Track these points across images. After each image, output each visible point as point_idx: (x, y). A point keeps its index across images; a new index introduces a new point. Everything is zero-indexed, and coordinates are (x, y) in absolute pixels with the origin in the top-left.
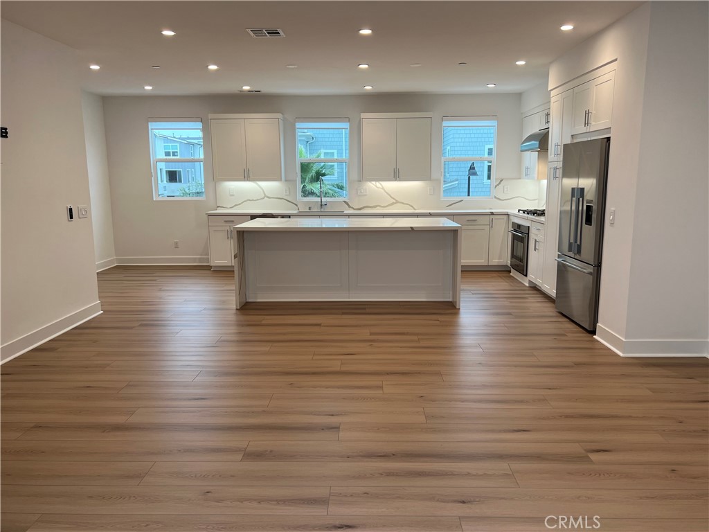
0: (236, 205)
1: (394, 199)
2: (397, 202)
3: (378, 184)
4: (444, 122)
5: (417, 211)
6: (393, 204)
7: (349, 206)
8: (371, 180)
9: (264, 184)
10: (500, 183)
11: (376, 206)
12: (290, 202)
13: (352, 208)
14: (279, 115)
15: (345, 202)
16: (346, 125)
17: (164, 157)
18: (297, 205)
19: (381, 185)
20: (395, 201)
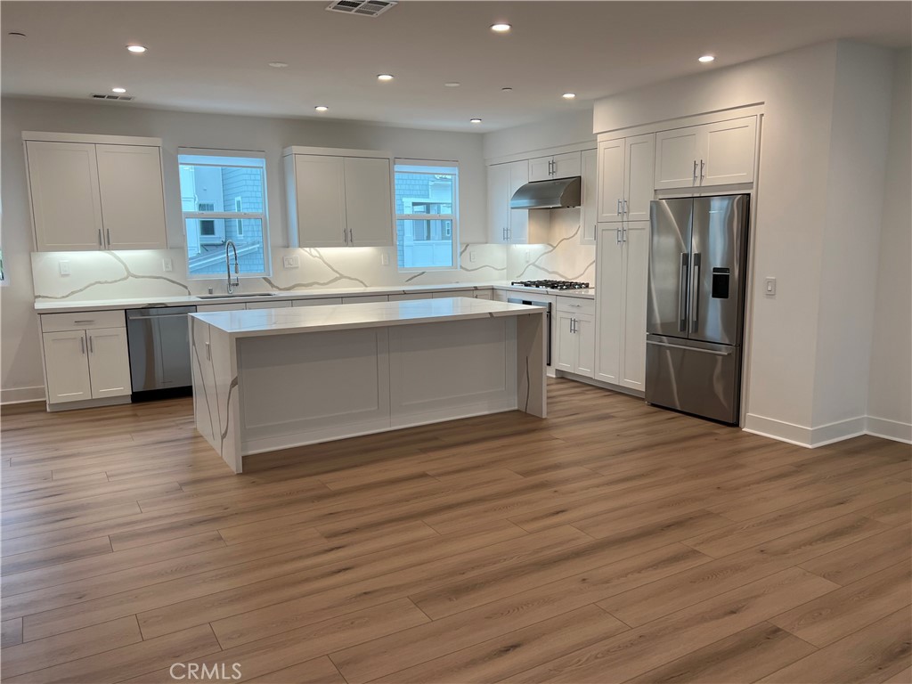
0: (73, 293)
1: (337, 272)
2: (342, 277)
3: (313, 251)
4: (395, 166)
6: (336, 279)
7: (273, 286)
9: (126, 255)
10: (465, 249)
11: (313, 284)
12: (174, 282)
13: (278, 288)
14: (158, 141)
15: (264, 278)
16: (260, 162)
18: (186, 287)
19: (318, 252)
20: (338, 275)
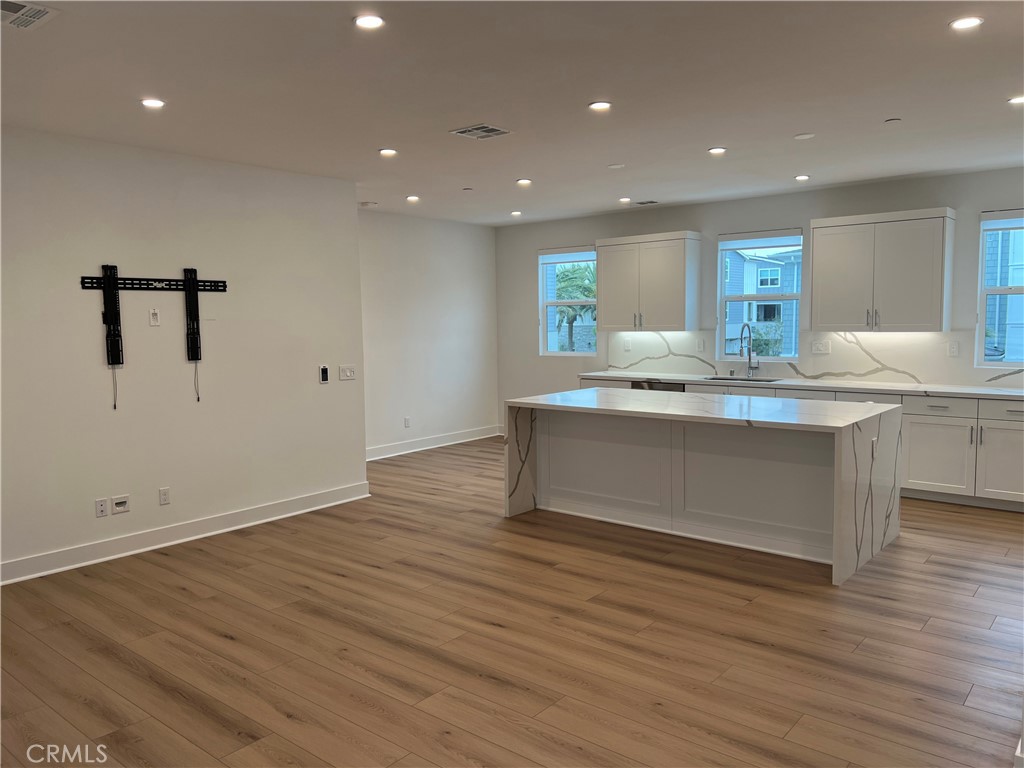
0: (631, 365)
1: (878, 362)
2: (884, 368)
3: (849, 335)
4: (984, 222)
5: (923, 388)
6: (876, 371)
7: (798, 372)
8: (837, 330)
9: (668, 335)
11: (844, 374)
12: (704, 361)
13: (803, 376)
14: (685, 234)
15: (789, 364)
16: (798, 240)
17: (554, 300)
18: (714, 367)
19: (855, 337)
20: (880, 366)
